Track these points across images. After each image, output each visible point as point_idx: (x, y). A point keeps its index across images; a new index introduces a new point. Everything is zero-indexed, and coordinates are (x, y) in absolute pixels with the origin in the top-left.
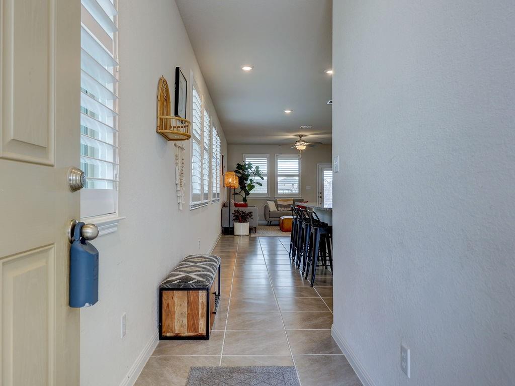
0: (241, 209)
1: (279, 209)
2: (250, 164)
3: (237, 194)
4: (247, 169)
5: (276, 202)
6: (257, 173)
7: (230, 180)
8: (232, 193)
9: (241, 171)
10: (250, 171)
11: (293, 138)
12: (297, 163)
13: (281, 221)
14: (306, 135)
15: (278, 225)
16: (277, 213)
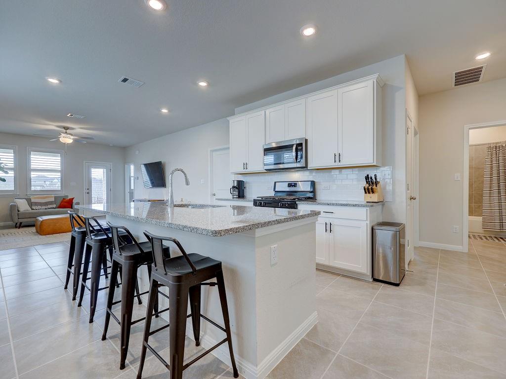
1: (33, 207)
5: (28, 200)
11: (54, 130)
12: (60, 158)
13: (39, 223)
14: (73, 129)
15: (33, 226)
16: (30, 213)
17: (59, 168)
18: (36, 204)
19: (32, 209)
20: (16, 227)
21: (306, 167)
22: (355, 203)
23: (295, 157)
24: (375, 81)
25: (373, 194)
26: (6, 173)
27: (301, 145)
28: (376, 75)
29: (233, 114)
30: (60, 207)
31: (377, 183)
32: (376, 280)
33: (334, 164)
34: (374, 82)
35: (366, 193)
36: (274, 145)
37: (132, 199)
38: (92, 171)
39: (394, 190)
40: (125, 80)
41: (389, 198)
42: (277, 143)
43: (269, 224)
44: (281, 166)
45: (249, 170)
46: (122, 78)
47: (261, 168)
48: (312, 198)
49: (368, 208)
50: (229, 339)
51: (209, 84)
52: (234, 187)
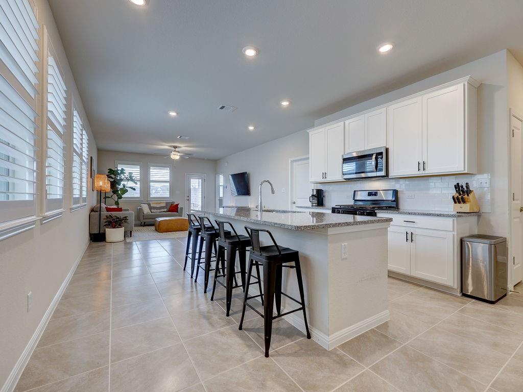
0: (114, 214)
1: (152, 211)
2: (122, 170)
3: (108, 197)
4: (119, 174)
5: (149, 205)
6: (131, 179)
7: (101, 183)
8: (103, 196)
9: (112, 176)
10: (123, 177)
11: (168, 149)
13: (158, 223)
14: (180, 147)
15: (153, 225)
16: (151, 215)
17: (168, 179)
18: (155, 208)
19: (152, 212)
20: (141, 226)
21: (387, 175)
22: (439, 213)
23: (374, 167)
24: (466, 84)
25: (464, 204)
26: (136, 183)
27: (381, 154)
28: (467, 78)
29: (312, 126)
30: (169, 211)
31: (468, 192)
32: (465, 295)
33: (418, 173)
34: (464, 85)
35: (455, 202)
36: (355, 155)
37: (221, 205)
38: (192, 181)
39: (492, 199)
40: (222, 108)
41: (486, 209)
42: (357, 152)
43: (339, 225)
44: (363, 175)
45: (329, 179)
46: (220, 106)
47: (339, 178)
48: (394, 207)
49: (455, 219)
50: (303, 308)
51: (291, 103)
52: (313, 195)
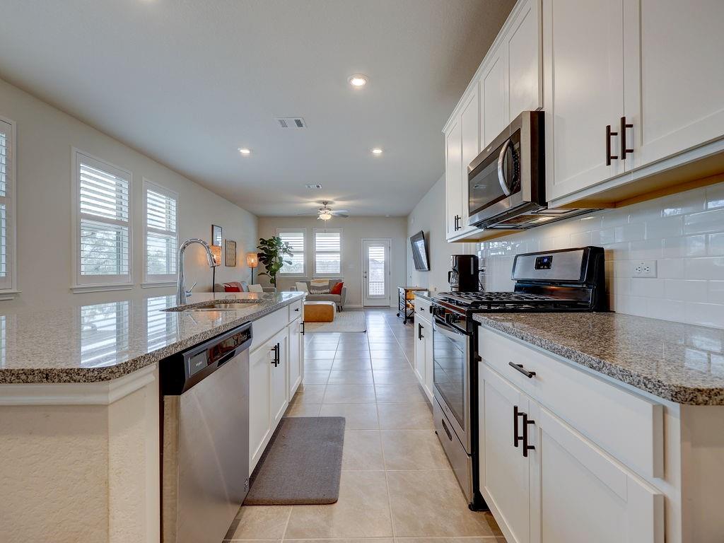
1: (311, 291)
2: (279, 240)
3: (264, 274)
5: (308, 283)
6: (286, 250)
9: (267, 248)
10: (279, 248)
12: (339, 238)
17: (338, 248)
18: (314, 288)
26: (292, 256)
27: (517, 136)
30: (332, 292)
38: (370, 250)
52: (454, 269)
